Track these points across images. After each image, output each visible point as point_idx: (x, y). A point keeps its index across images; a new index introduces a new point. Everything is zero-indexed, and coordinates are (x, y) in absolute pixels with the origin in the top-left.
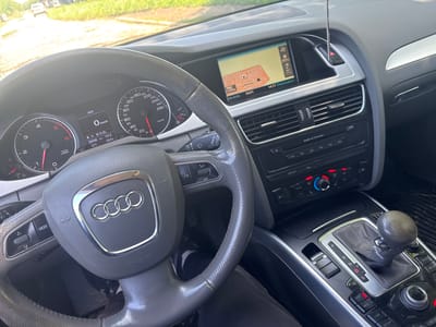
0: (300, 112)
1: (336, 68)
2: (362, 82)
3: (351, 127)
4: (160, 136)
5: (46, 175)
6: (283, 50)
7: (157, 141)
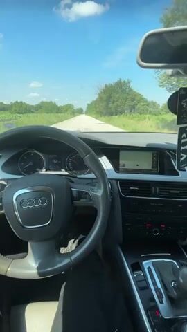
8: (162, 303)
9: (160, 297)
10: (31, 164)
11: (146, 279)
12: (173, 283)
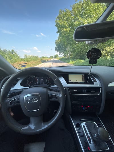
0: (84, 90)
1: (95, 83)
2: (101, 88)
3: (96, 97)
4: (52, 86)
5: (29, 87)
6: (83, 76)
7: (51, 87)
8: (91, 143)
9: (90, 140)
10: (32, 81)
11: (83, 132)
12: (95, 135)
